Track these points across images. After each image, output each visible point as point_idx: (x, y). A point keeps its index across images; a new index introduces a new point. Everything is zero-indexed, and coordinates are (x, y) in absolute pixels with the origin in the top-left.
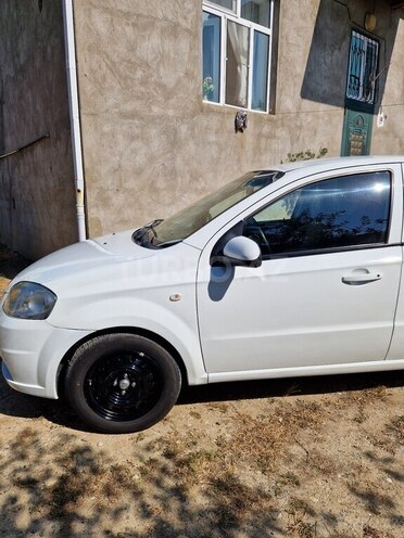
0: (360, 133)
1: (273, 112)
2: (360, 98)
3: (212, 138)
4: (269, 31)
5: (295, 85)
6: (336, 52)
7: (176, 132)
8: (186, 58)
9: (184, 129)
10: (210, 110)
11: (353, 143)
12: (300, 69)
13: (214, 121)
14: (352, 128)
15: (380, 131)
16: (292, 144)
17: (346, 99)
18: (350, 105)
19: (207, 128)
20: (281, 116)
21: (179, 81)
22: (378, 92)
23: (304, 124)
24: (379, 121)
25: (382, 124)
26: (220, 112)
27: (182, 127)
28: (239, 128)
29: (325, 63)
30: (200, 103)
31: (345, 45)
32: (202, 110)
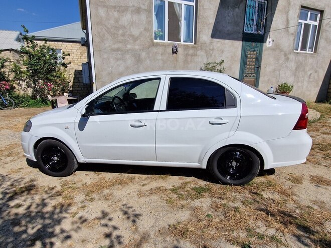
0: (254, 51)
1: (195, 43)
2: (254, 31)
3: (160, 57)
4: (193, 4)
5: (209, 28)
6: (237, 9)
7: (139, 56)
8: (145, 23)
9: (144, 54)
10: (158, 44)
11: (249, 56)
12: (212, 21)
13: (160, 50)
14: (248, 48)
15: (269, 48)
16: (207, 58)
17: (244, 33)
18: (247, 38)
19: (156, 53)
20: (200, 45)
21: (141, 33)
22: (267, 28)
23: (215, 48)
24: (268, 43)
25: (271, 45)
26: (164, 45)
27: (143, 54)
28: (175, 52)
29: (229, 16)
30: (152, 42)
31: (242, 6)
32: (154, 45)
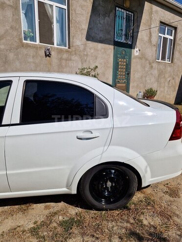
0: (124, 58)
1: (69, 48)
2: (123, 40)
3: (31, 60)
4: (65, 7)
5: (82, 34)
6: (107, 18)
7: (6, 57)
8: (11, 20)
9: (11, 56)
10: (28, 46)
11: (120, 63)
12: (85, 27)
13: (31, 52)
14: (119, 56)
15: (137, 57)
16: (82, 64)
17: (114, 41)
18: (117, 44)
19: (27, 55)
20: (74, 50)
21: (7, 31)
22: (134, 38)
23: (89, 53)
24: (135, 52)
25: (138, 54)
26: (35, 47)
27: (10, 54)
28: (48, 55)
29: (100, 23)
30: (21, 41)
31: (112, 15)
32: (23, 45)
